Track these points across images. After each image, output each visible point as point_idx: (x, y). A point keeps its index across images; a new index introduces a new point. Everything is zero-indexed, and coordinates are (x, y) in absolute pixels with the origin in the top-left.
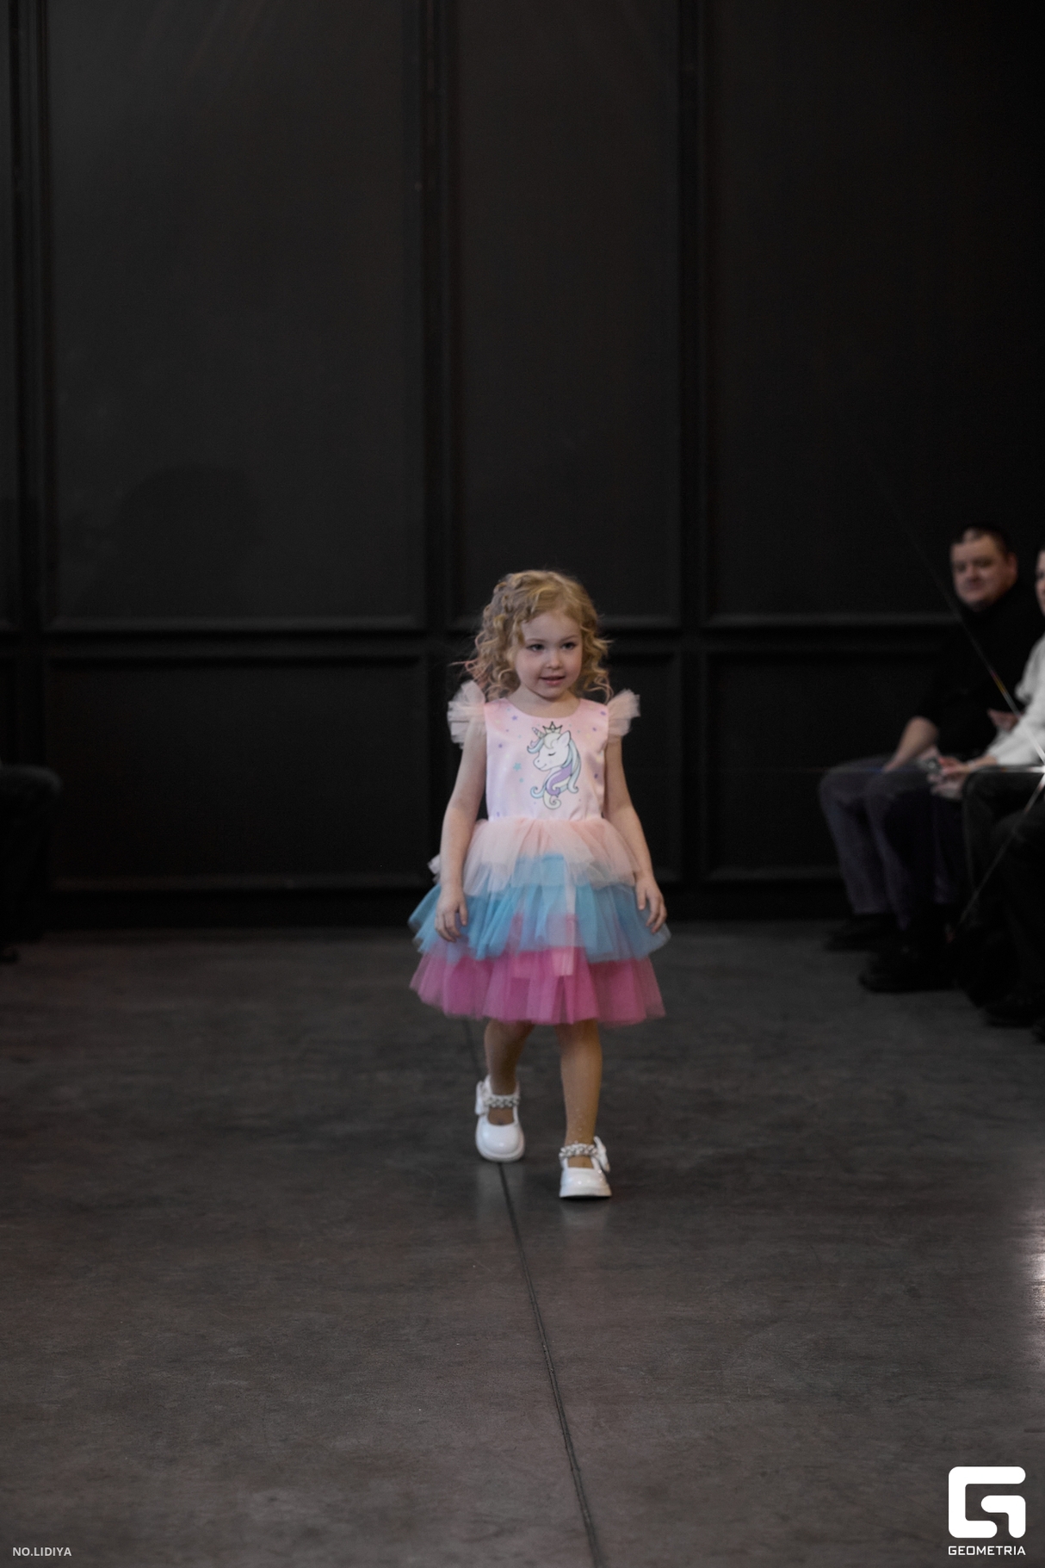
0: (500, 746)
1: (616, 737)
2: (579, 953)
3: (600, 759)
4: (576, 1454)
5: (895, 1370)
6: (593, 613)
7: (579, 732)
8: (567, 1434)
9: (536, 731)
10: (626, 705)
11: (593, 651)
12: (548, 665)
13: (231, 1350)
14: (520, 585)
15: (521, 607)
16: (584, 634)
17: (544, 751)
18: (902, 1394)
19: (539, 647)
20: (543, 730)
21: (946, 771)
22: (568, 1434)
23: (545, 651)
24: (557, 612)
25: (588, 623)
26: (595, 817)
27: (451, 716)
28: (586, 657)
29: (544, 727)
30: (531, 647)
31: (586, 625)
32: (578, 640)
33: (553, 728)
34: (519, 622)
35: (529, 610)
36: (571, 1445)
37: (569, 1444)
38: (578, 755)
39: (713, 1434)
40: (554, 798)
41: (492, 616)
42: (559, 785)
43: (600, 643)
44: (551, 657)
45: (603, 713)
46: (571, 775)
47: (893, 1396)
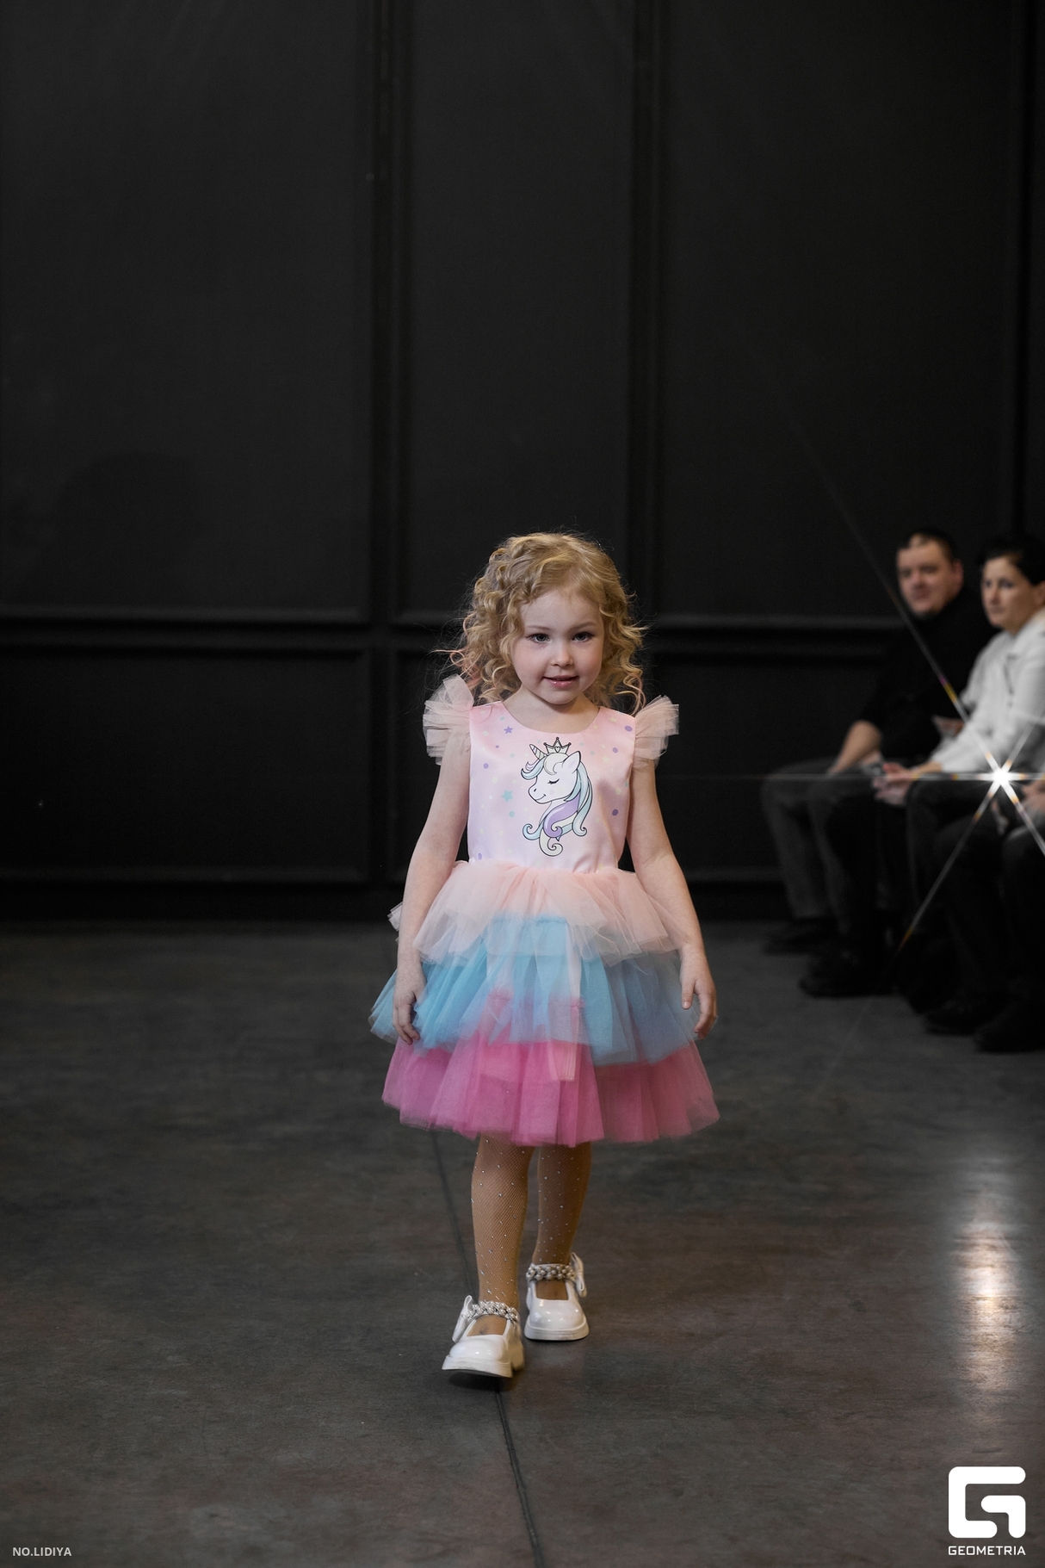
0: (486, 766)
1: (647, 761)
2: (584, 1052)
3: (622, 791)
4: (521, 1470)
5: (842, 1387)
6: (621, 592)
7: (592, 753)
8: (511, 1449)
9: (534, 749)
10: (661, 716)
11: (623, 642)
12: (553, 662)
13: (170, 1358)
14: (521, 553)
15: (518, 582)
16: (606, 621)
17: (544, 778)
18: (849, 1411)
19: (542, 636)
20: (543, 749)
21: (890, 777)
22: (513, 1449)
23: (550, 642)
24: (567, 590)
25: (612, 604)
26: (610, 869)
27: (427, 719)
28: (611, 651)
29: (545, 744)
30: (532, 636)
31: (610, 608)
32: (599, 627)
33: (558, 746)
34: (516, 603)
35: (529, 586)
36: (517, 1461)
37: (514, 1460)
38: (589, 785)
39: (659, 1452)
40: (554, 841)
41: (484, 592)
42: (560, 824)
43: (630, 631)
44: (556, 651)
45: (628, 729)
46: (578, 812)
47: (840, 1413)
